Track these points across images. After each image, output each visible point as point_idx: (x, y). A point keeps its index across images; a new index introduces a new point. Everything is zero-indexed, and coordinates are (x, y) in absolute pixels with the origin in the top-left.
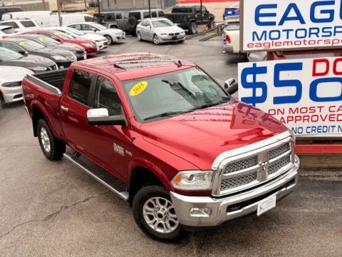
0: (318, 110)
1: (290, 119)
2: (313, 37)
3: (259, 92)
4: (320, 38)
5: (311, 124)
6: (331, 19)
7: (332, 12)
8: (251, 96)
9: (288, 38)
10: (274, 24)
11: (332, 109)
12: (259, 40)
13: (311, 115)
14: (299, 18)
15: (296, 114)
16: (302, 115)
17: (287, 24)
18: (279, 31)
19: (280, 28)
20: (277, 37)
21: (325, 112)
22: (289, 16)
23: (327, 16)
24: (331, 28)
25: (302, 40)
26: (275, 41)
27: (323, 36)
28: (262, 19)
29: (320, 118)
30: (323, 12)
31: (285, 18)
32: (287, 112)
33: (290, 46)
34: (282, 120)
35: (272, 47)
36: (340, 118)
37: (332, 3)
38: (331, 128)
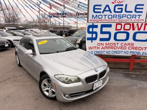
0: (116, 44)
1: (106, 47)
2: (115, 18)
3: (94, 36)
4: (117, 19)
5: (114, 50)
6: (121, 12)
7: (122, 9)
8: (91, 37)
9: (105, 18)
10: (100, 12)
11: (122, 44)
12: (95, 18)
13: (114, 46)
14: (110, 11)
15: (108, 46)
16: (110, 46)
17: (105, 13)
18: (102, 15)
19: (103, 14)
20: (101, 17)
21: (119, 45)
22: (106, 9)
23: (120, 10)
24: (121, 15)
25: (110, 19)
26: (100, 19)
27: (118, 18)
28: (96, 10)
29: (117, 48)
30: (118, 9)
31: (104, 10)
32: (105, 44)
33: (106, 21)
34: (102, 48)
35: (99, 22)
36: (125, 48)
37: (122, 5)
38: (121, 52)
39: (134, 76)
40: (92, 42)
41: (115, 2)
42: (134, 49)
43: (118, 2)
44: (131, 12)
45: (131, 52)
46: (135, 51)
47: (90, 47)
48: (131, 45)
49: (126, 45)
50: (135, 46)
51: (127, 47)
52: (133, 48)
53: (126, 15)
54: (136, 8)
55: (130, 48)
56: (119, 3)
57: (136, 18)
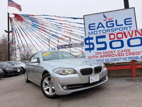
0: (114, 52)
1: (104, 56)
2: (108, 32)
4: (111, 32)
5: (112, 58)
6: (113, 26)
8: (89, 48)
9: (100, 33)
10: (95, 29)
11: (119, 51)
12: (91, 34)
13: (111, 54)
14: (103, 27)
15: (106, 54)
16: (108, 54)
17: (99, 29)
18: (97, 31)
20: (97, 33)
21: (116, 53)
22: (100, 26)
24: (114, 29)
28: (91, 28)
29: (115, 55)
30: (110, 24)
31: (98, 27)
32: (102, 53)
34: (101, 57)
36: (123, 55)
37: (113, 21)
38: (120, 59)
39: (138, 80)
40: (90, 52)
41: (106, 20)
43: (108, 19)
44: (122, 25)
45: (129, 58)
46: (133, 56)
47: (89, 57)
48: (127, 51)
49: (123, 51)
50: (132, 52)
51: (125, 53)
52: (131, 53)
53: (118, 28)
54: (125, 22)
55: (127, 54)
57: (127, 30)
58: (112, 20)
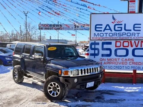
0: (118, 60)
1: (108, 63)
2: (115, 36)
3: (96, 52)
5: (115, 65)
7: (121, 28)
9: (106, 36)
11: (123, 60)
12: (96, 36)
13: (115, 61)
14: (110, 29)
15: (110, 61)
16: (112, 61)
17: (106, 31)
19: (104, 32)
20: (103, 35)
21: (120, 61)
22: (107, 28)
23: (120, 29)
24: (121, 33)
25: (111, 37)
26: (102, 37)
27: (118, 36)
28: (97, 29)
29: (118, 63)
30: (118, 27)
31: (105, 29)
32: (106, 60)
33: (107, 39)
34: (105, 63)
35: (101, 39)
37: (121, 25)
38: (123, 67)
41: (115, 22)
42: (134, 64)
44: (131, 30)
45: (132, 67)
46: (135, 66)
48: (131, 60)
49: (127, 60)
50: (135, 61)
51: (128, 62)
53: (125, 33)
54: (134, 27)
55: (130, 63)
56: (118, 23)
57: (135, 36)
58: (121, 23)
